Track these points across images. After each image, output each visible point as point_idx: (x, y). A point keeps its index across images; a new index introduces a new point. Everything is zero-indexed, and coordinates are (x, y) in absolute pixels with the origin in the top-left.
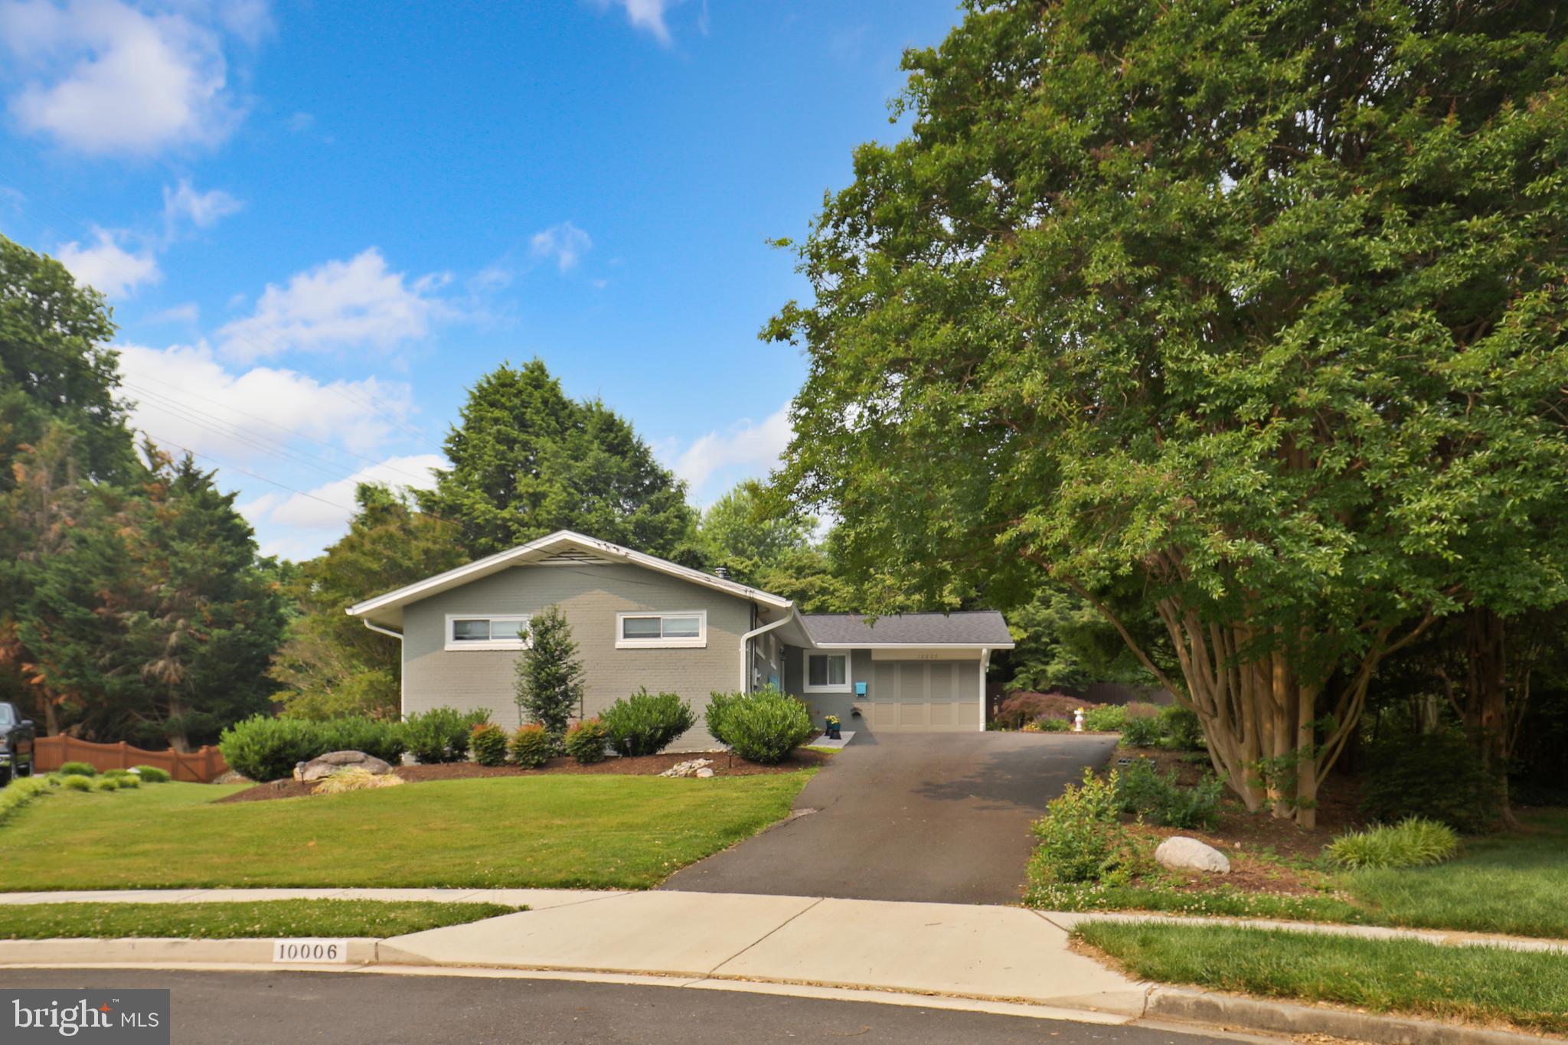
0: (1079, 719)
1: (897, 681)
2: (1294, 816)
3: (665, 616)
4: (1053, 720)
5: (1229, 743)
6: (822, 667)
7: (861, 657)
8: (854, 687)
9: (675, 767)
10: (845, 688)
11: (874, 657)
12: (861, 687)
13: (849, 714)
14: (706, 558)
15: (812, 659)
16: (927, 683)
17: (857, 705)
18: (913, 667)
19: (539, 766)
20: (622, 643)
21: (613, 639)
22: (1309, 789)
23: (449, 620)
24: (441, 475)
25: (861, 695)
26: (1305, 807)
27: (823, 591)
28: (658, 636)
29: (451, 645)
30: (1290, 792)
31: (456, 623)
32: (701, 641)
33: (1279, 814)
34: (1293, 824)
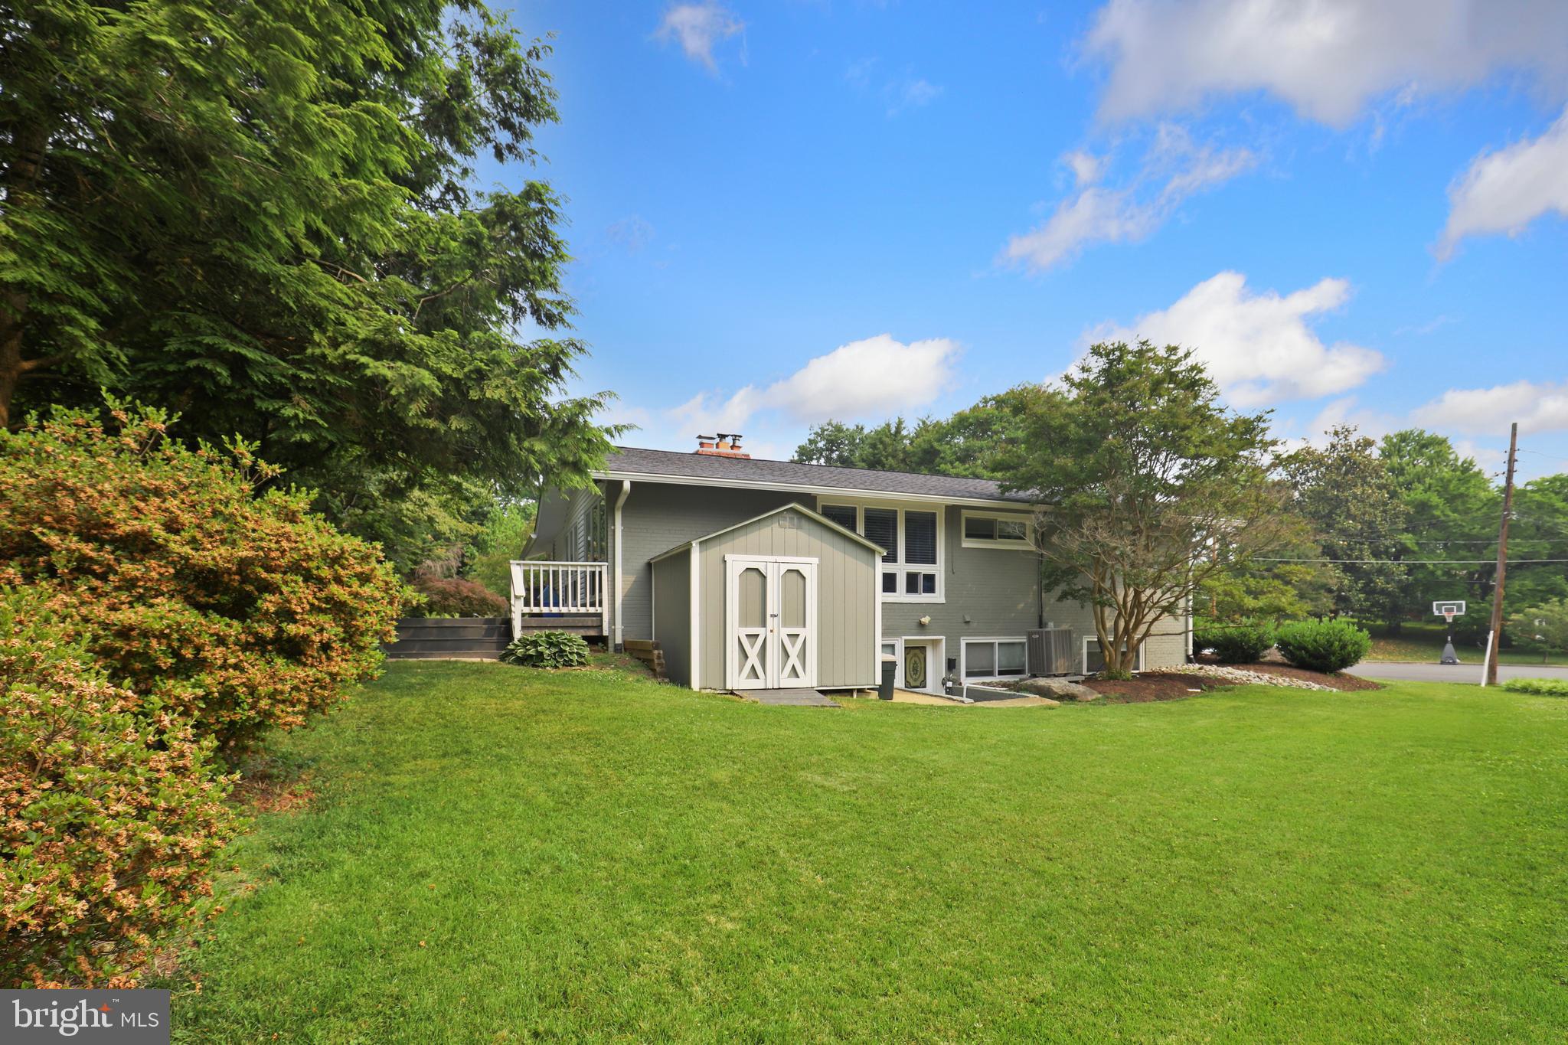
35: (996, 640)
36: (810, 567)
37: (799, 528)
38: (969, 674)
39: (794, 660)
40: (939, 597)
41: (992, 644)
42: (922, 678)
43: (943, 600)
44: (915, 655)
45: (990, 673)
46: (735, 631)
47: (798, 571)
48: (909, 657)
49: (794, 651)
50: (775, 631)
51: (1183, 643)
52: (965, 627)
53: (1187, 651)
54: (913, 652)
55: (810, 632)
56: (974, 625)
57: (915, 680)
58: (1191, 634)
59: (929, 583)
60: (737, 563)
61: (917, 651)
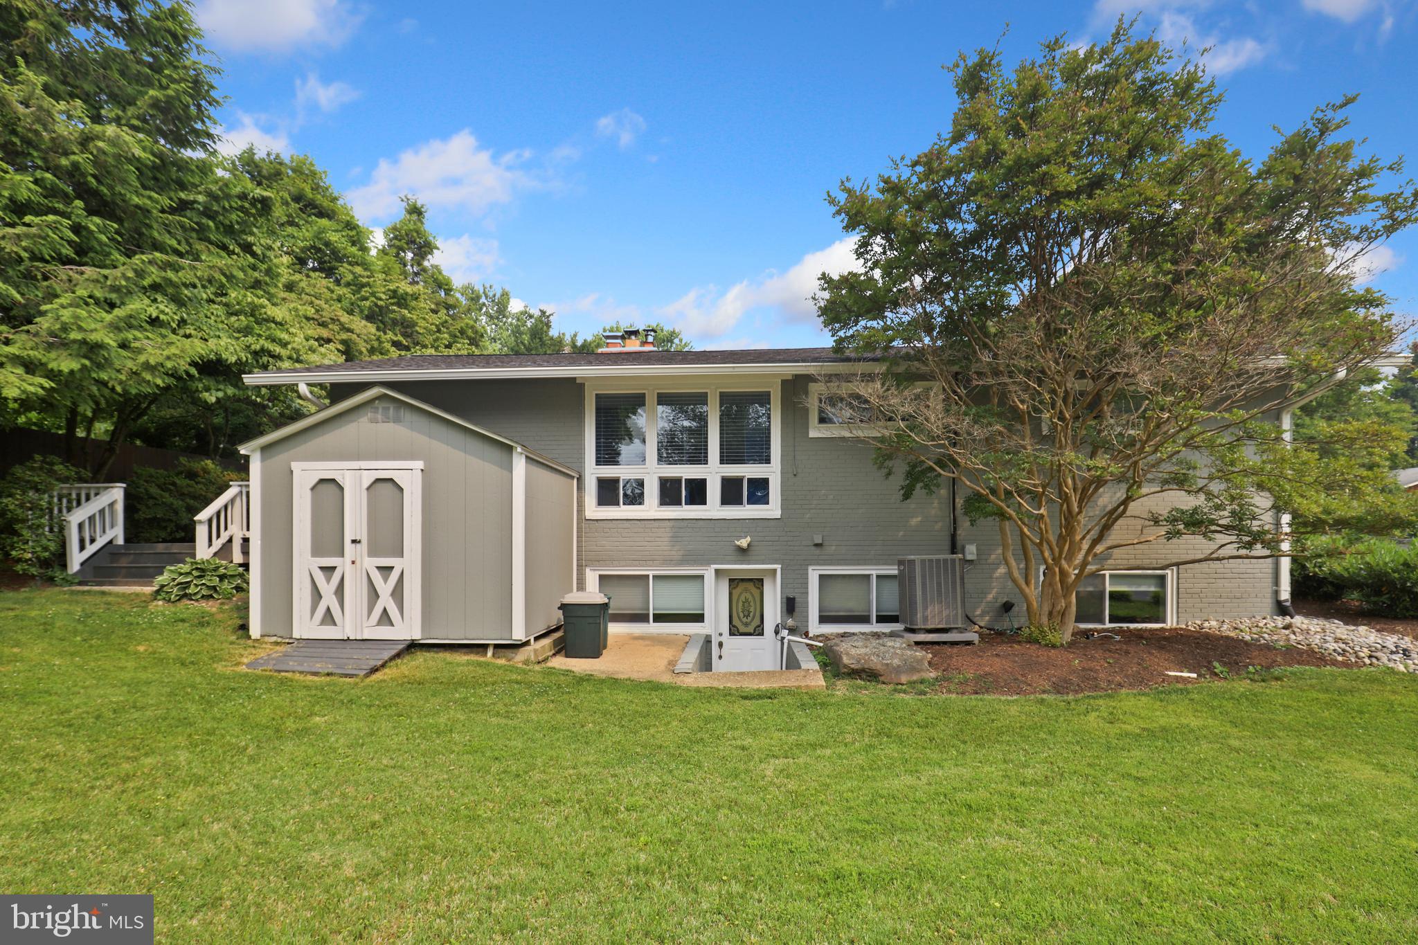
35: (874, 571)
36: (409, 475)
37: (397, 420)
38: (823, 619)
39: (386, 601)
40: (772, 509)
41: (868, 576)
42: (757, 622)
43: (777, 514)
44: (746, 590)
45: (865, 619)
46: (304, 562)
47: (391, 480)
48: (736, 592)
49: (385, 588)
50: (358, 562)
51: (1269, 581)
52: (817, 551)
53: (1277, 593)
54: (742, 586)
55: (410, 563)
56: (831, 549)
57: (746, 625)
58: (1286, 563)
59: (759, 490)
60: (305, 473)
61: (750, 586)
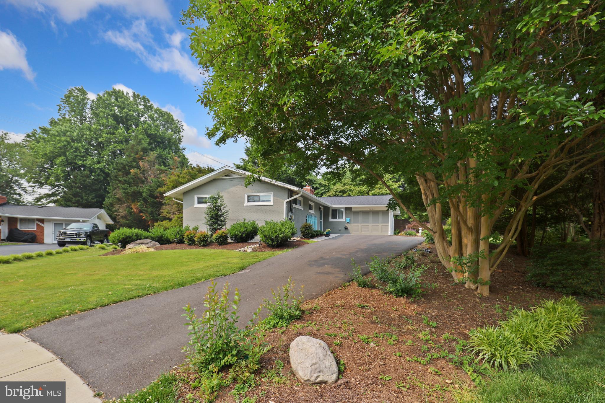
0: (420, 231)
1: (360, 217)
2: (477, 288)
3: (261, 194)
4: (410, 231)
5: (443, 246)
6: (336, 213)
7: (348, 209)
8: (346, 220)
9: (246, 248)
10: (343, 220)
11: (353, 210)
12: (348, 220)
13: (344, 229)
14: (315, 181)
15: (333, 210)
16: (371, 217)
17: (347, 225)
18: (366, 213)
19: (204, 246)
20: (247, 204)
21: (244, 203)
22: (485, 274)
23: (196, 197)
24: (244, 160)
25: (348, 222)
26: (483, 284)
27: (350, 190)
28: (258, 201)
29: (196, 205)
30: (475, 274)
31: (198, 198)
32: (271, 203)
33: (469, 286)
34: (476, 293)
